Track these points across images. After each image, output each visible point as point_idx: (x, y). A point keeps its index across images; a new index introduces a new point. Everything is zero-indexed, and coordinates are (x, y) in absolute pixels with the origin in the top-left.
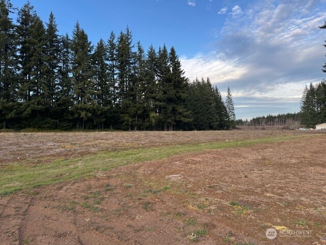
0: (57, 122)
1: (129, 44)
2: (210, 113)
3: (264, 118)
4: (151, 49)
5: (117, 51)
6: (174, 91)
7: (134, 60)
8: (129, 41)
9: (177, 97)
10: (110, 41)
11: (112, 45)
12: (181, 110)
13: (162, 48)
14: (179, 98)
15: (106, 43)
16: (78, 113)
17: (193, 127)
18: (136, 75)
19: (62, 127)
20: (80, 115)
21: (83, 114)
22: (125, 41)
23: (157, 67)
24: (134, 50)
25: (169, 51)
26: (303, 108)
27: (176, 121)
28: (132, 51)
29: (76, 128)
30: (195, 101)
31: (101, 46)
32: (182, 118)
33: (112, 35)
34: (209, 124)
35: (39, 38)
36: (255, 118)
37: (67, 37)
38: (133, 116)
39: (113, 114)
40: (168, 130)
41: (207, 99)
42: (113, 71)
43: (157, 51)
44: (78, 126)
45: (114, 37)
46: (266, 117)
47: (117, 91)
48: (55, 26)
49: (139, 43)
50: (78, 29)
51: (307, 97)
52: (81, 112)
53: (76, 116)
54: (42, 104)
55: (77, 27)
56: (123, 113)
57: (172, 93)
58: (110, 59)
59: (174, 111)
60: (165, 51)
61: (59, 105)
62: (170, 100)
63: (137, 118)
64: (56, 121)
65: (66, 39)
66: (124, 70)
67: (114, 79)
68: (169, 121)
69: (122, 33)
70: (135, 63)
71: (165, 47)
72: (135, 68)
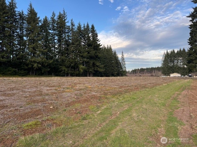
0: (16, 71)
1: (65, 20)
2: (113, 66)
3: (138, 69)
4: (79, 25)
5: (57, 24)
6: (94, 52)
7: (68, 30)
8: (65, 19)
9: (95, 56)
10: (52, 18)
11: (53, 20)
12: (98, 64)
13: (86, 25)
14: (97, 56)
15: (49, 19)
16: (31, 64)
17: (103, 74)
18: (69, 40)
19: (20, 73)
20: (33, 65)
21: (35, 65)
22: (62, 18)
23: (83, 36)
24: (68, 24)
25: (90, 27)
26: (163, 64)
27: (94, 71)
28: (67, 25)
29: (30, 74)
30: (104, 59)
31: (46, 20)
32: (98, 69)
33: (54, 14)
34: (112, 73)
35: (3, 11)
36: (134, 69)
37: (23, 13)
38: (68, 67)
39: (55, 66)
40: (90, 77)
41: (111, 58)
42: (54, 37)
43: (82, 26)
44: (31, 73)
45: (55, 15)
46: (139, 69)
47: (56, 51)
48: (15, 4)
49: (72, 20)
50: (31, 8)
51: (165, 58)
52: (34, 64)
53: (30, 66)
54: (5, 58)
55: (31, 6)
56: (61, 65)
57: (93, 52)
58: (52, 29)
59: (94, 64)
60: (88, 26)
61: (18, 59)
62: (91, 58)
63: (70, 68)
64: (16, 69)
65: (22, 14)
66: (61, 37)
67: (55, 43)
68: (90, 70)
69: (60, 13)
70: (68, 33)
71: (88, 24)
72: (68, 36)
